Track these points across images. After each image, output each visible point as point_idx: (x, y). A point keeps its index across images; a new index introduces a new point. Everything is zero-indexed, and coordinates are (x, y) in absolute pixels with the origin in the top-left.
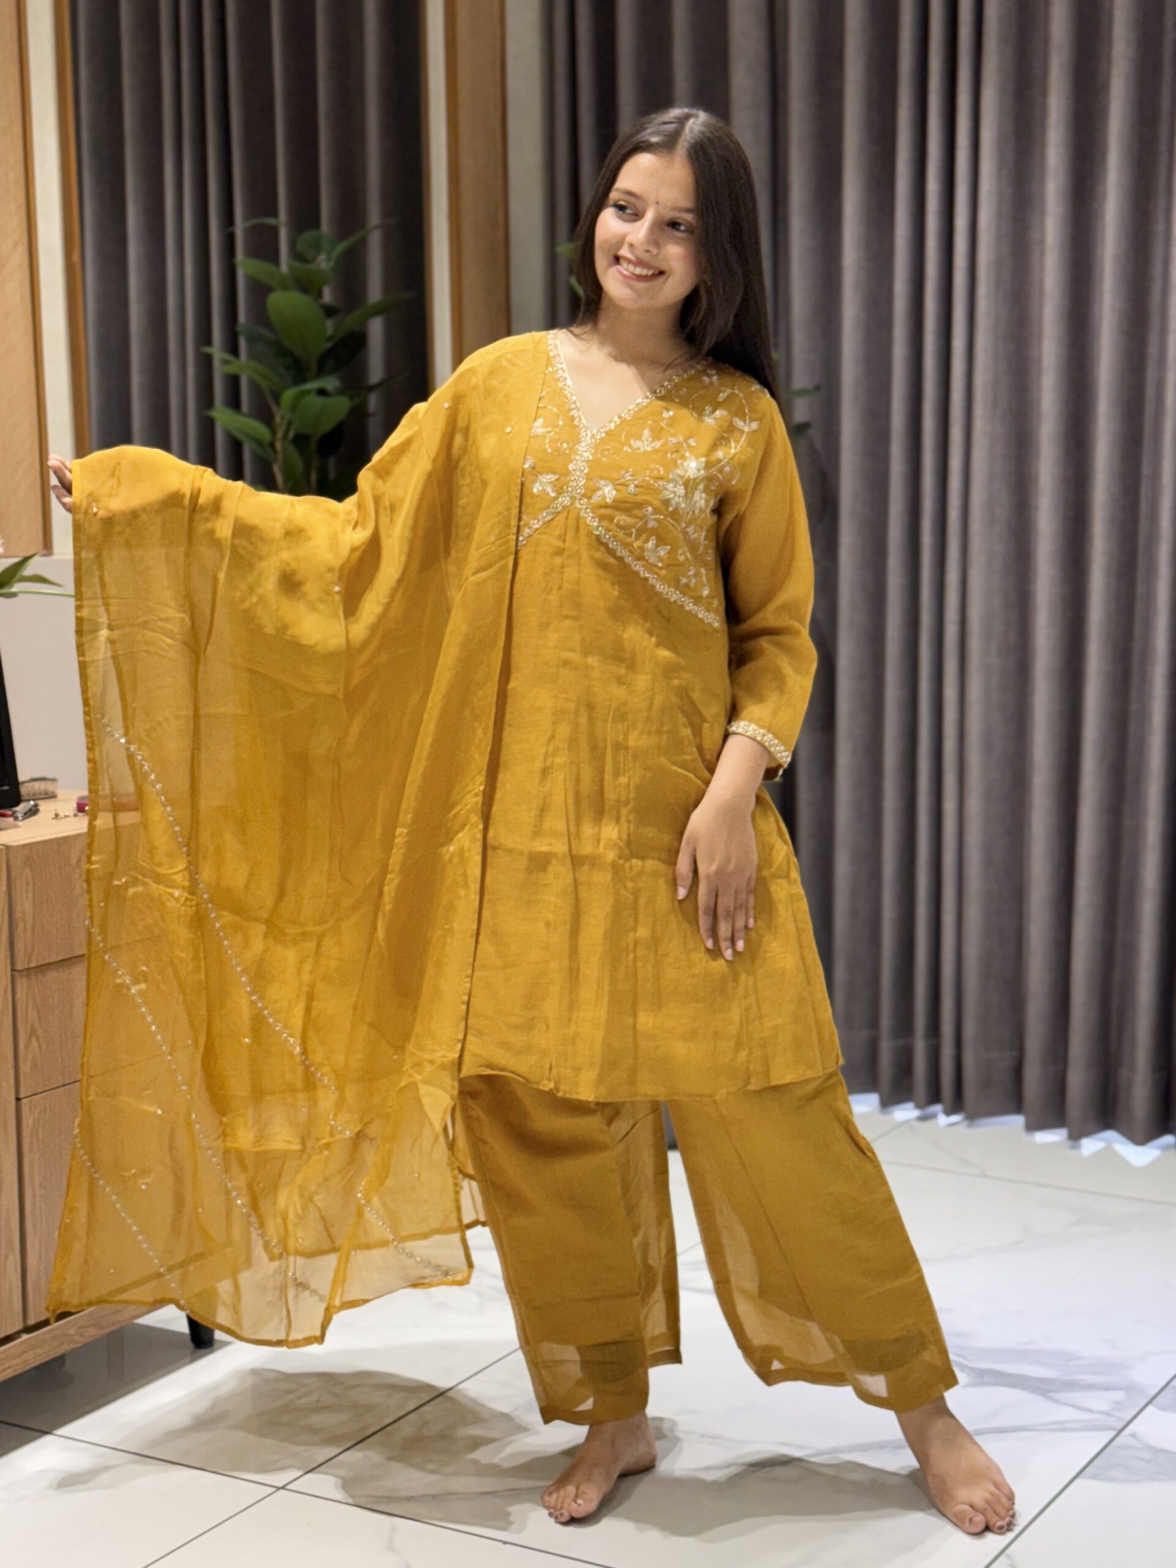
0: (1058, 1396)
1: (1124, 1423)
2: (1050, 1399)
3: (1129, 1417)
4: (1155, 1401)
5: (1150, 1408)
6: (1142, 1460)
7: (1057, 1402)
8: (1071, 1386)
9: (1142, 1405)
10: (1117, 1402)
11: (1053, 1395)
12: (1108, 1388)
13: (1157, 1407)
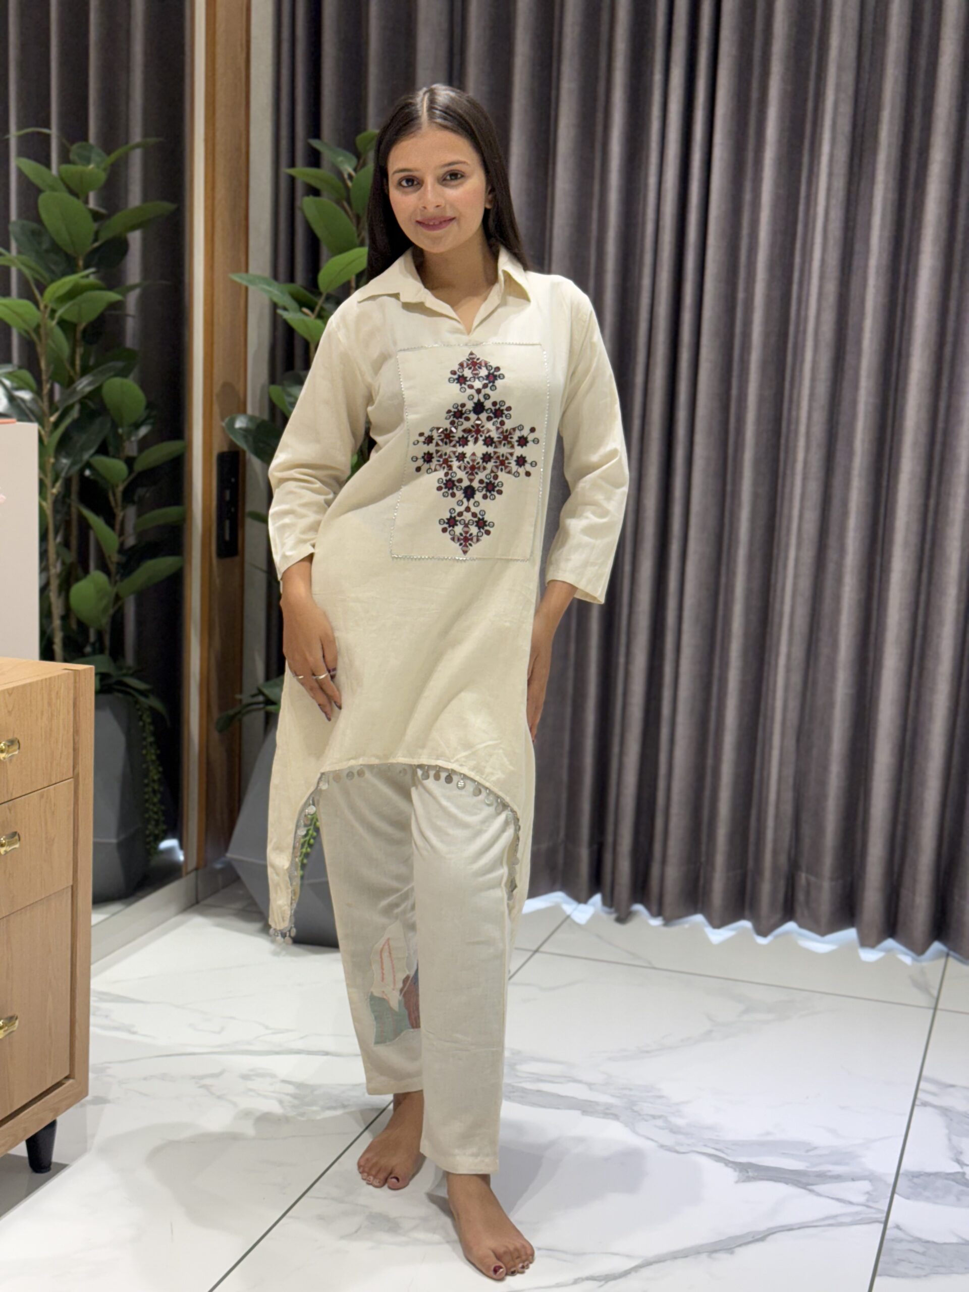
0: (818, 1188)
1: (884, 1215)
2: (810, 1190)
3: (886, 1209)
4: (897, 1190)
5: (896, 1196)
6: (918, 1253)
7: (819, 1195)
8: (823, 1177)
9: (889, 1195)
10: (868, 1193)
11: (810, 1187)
12: (853, 1180)
13: (900, 1195)
